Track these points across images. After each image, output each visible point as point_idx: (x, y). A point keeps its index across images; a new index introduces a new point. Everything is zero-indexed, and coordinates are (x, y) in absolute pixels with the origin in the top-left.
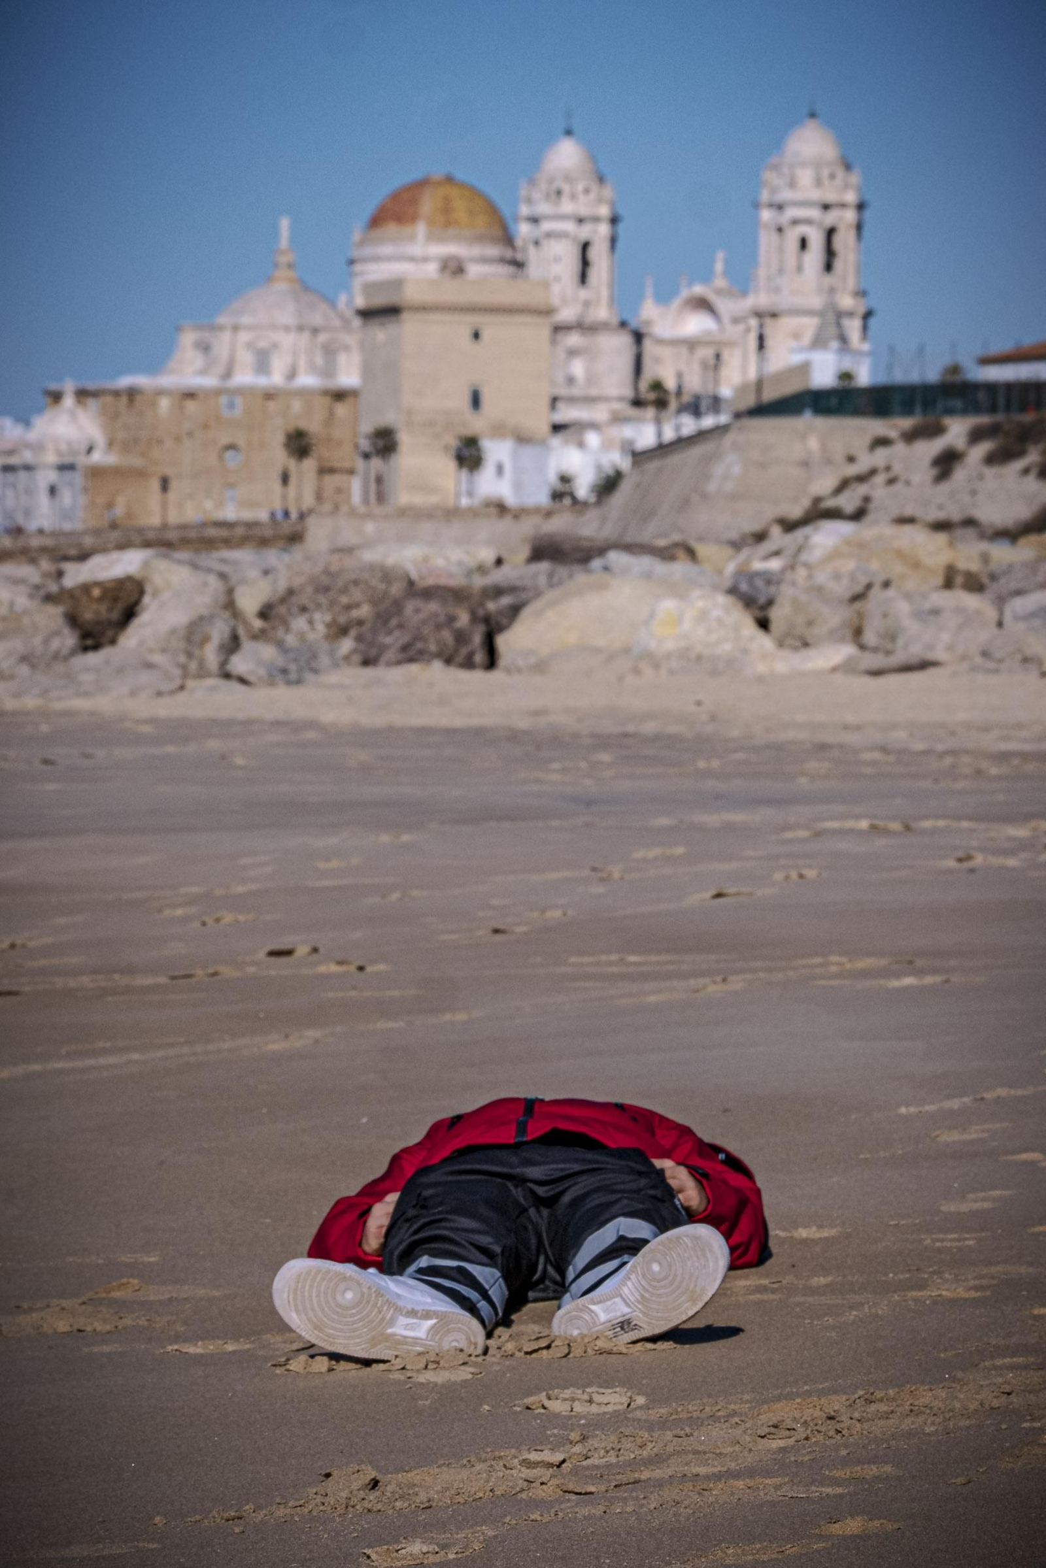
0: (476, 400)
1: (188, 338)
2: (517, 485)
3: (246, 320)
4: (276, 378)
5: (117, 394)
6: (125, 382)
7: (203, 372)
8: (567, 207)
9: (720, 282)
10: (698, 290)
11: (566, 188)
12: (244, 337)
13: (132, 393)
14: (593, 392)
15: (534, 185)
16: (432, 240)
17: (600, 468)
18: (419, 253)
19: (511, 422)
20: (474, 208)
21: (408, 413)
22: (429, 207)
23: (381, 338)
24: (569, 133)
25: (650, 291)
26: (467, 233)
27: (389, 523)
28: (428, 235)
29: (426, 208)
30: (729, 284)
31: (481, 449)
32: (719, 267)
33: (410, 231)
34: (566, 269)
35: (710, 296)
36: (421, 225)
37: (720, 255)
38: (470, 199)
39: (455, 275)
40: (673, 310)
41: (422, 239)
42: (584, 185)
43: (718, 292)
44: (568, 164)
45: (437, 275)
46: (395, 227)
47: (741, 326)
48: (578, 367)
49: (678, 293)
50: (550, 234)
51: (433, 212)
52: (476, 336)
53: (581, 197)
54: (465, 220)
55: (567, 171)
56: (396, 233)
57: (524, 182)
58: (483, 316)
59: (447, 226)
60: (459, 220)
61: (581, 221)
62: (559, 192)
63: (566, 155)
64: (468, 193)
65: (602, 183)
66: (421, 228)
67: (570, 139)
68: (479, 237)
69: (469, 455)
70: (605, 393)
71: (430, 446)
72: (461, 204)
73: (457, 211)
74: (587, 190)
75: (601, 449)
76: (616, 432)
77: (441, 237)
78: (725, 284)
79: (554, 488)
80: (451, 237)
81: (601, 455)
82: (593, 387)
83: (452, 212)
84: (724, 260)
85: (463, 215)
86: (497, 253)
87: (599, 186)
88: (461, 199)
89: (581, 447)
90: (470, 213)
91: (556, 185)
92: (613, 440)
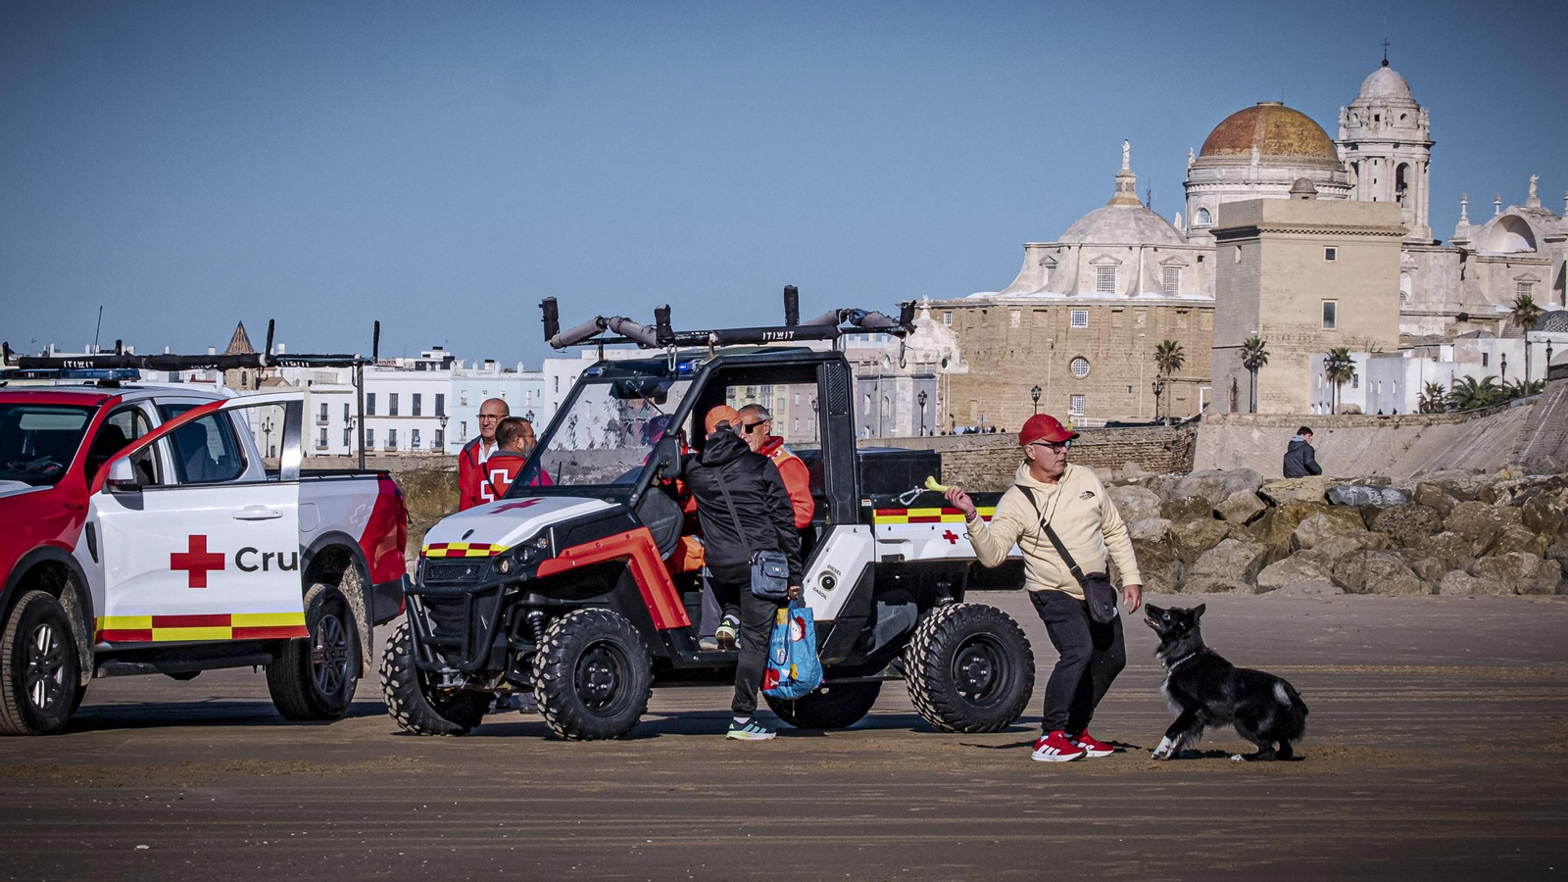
0: (1329, 316)
1: (1034, 256)
2: (1372, 396)
3: (1089, 239)
4: (1120, 294)
5: (971, 307)
6: (977, 296)
7: (1048, 288)
8: (1385, 133)
9: (1536, 205)
10: (1512, 210)
11: (1383, 113)
12: (1089, 254)
13: (986, 307)
14: (1423, 308)
15: (1353, 112)
16: (1265, 164)
17: (1454, 380)
18: (1253, 176)
19: (1362, 337)
20: (1306, 133)
21: (1265, 327)
22: (1263, 133)
23: (1238, 258)
24: (1385, 63)
25: (1464, 213)
26: (1298, 156)
27: (1273, 430)
28: (1261, 160)
29: (1260, 133)
30: (1543, 205)
31: (1350, 362)
32: (1533, 189)
33: (1244, 154)
34: (1385, 189)
35: (1524, 216)
36: (1255, 149)
37: (1534, 178)
38: (1301, 125)
39: (1304, 198)
40: (1489, 230)
41: (1255, 162)
42: (1400, 112)
43: (1532, 212)
44: (1386, 92)
45: (1288, 196)
46: (1230, 150)
47: (1556, 245)
48: (1407, 284)
49: (1493, 215)
50: (1369, 157)
51: (1266, 138)
52: (1330, 254)
53: (1397, 122)
54: (1296, 144)
55: (1383, 99)
56: (1231, 156)
57: (1342, 109)
58: (1336, 237)
59: (1280, 151)
60: (1291, 145)
61: (1397, 145)
62: (1377, 118)
63: (1384, 84)
64: (1298, 120)
65: (1418, 110)
66: (1256, 153)
67: (1386, 69)
68: (1310, 161)
69: (1339, 368)
70: (1433, 309)
71: (1285, 358)
72: (1293, 129)
73: (1288, 136)
74: (1403, 117)
75: (1457, 361)
76: (1469, 345)
77: (1273, 161)
78: (1539, 205)
79: (1423, 398)
80: (1283, 161)
81: (1455, 367)
82: (1421, 303)
83: (1284, 138)
84: (1538, 183)
85: (1294, 140)
86: (1327, 175)
87: (1414, 112)
88: (1293, 125)
89: (1436, 359)
90: (1302, 138)
91: (1375, 111)
92: (1466, 353)
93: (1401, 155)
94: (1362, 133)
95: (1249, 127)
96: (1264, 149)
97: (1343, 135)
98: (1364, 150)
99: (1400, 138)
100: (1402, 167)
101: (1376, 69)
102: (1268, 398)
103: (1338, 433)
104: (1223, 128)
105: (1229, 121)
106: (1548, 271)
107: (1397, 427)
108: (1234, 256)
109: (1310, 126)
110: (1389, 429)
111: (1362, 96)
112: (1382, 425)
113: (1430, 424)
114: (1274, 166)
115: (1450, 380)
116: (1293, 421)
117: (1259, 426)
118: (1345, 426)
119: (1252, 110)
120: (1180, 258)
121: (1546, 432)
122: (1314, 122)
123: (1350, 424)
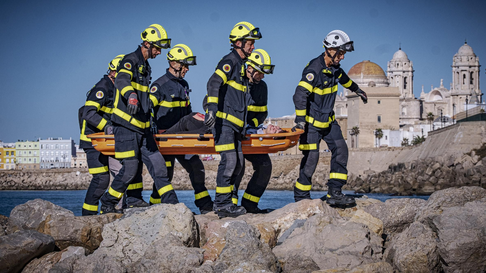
0: (379, 119)
2: (391, 142)
5: (282, 120)
6: (284, 117)
8: (400, 68)
10: (436, 89)
11: (400, 63)
13: (286, 120)
14: (410, 117)
15: (391, 63)
16: (365, 78)
17: (414, 137)
18: (362, 81)
19: (389, 125)
20: (376, 69)
21: (361, 123)
22: (364, 69)
23: (353, 104)
24: (400, 49)
25: (423, 90)
26: (374, 75)
27: (358, 152)
28: (364, 76)
29: (363, 69)
30: (444, 87)
31: (382, 132)
32: (441, 83)
33: (359, 75)
34: (400, 84)
35: (439, 91)
36: (362, 74)
37: (442, 80)
38: (375, 67)
39: (372, 86)
40: (430, 95)
41: (362, 77)
42: (405, 63)
43: (441, 89)
44: (400, 57)
45: (368, 87)
46: (355, 74)
47: (448, 98)
48: (405, 110)
49: (430, 90)
50: (396, 75)
51: (365, 70)
52: (379, 102)
53: (404, 65)
54: (373, 72)
55: (400, 59)
56: (355, 76)
57: (388, 62)
58: (381, 97)
59: (369, 74)
60: (372, 72)
61: (404, 72)
62: (398, 64)
63: (399, 55)
64: (374, 65)
65: (409, 62)
66: (362, 75)
67: (400, 51)
68: (377, 77)
69: (379, 134)
70: (413, 117)
71: (367, 132)
72: (372, 68)
73: (371, 70)
74: (405, 64)
75: (414, 131)
76: (418, 127)
77: (367, 77)
78: (443, 87)
79: (403, 142)
80: (370, 77)
81: (414, 133)
82: (409, 115)
83: (370, 70)
84: (443, 81)
85: (373, 71)
86: (382, 80)
87: (408, 62)
88: (372, 66)
89: (409, 131)
90: (375, 70)
91: (397, 63)
92: (417, 129)
93: (405, 75)
94: (394, 69)
95: (360, 68)
96: (364, 73)
97: (389, 69)
98: (395, 73)
99: (404, 70)
100: (405, 78)
101: (397, 51)
102: (362, 143)
103: (377, 153)
104: (353, 68)
105: (355, 66)
106: (446, 106)
107: (393, 150)
108: (352, 103)
109: (378, 67)
110: (391, 151)
111: (394, 58)
112: (389, 150)
113: (402, 150)
114: (367, 78)
115: (412, 137)
116: (363, 150)
117: (354, 151)
118: (379, 151)
119: (361, 63)
120: (341, 105)
121: (425, 151)
122: (379, 66)
123: (380, 150)
